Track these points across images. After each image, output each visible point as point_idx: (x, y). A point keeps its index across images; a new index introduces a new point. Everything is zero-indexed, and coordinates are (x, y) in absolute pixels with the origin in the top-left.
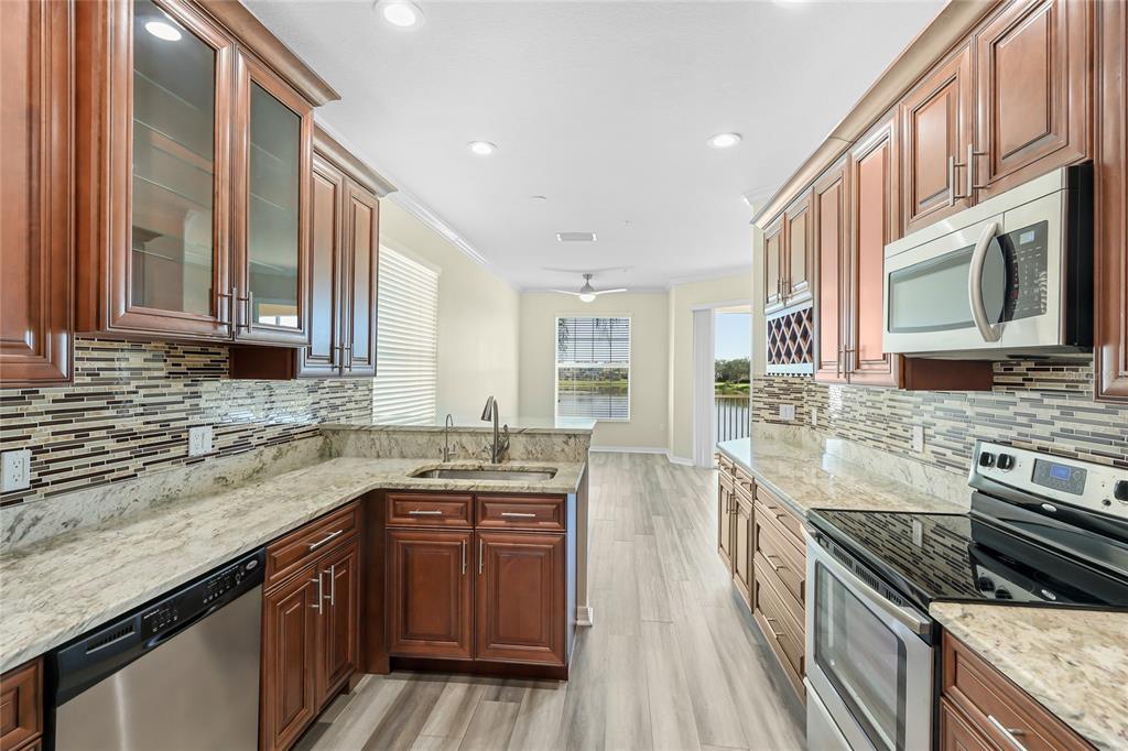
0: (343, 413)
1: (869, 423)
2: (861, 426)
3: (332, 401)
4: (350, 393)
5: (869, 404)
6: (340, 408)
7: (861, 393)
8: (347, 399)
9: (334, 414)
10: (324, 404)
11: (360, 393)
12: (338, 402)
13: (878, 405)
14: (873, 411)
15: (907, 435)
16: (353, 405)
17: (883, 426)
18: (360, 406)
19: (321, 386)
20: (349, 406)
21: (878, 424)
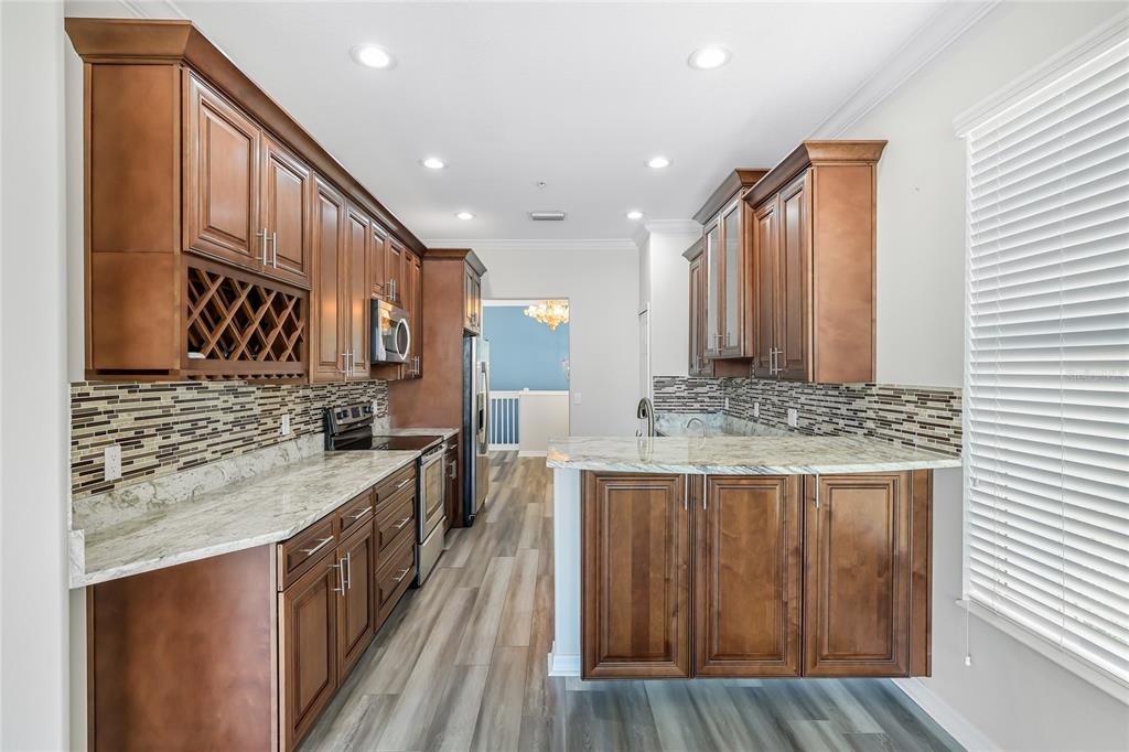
0: (898, 434)
1: (237, 429)
2: (226, 436)
3: (881, 413)
4: (910, 408)
5: (238, 407)
6: (894, 426)
7: (225, 398)
8: (905, 416)
9: (886, 431)
10: (871, 414)
11: (929, 412)
12: (891, 417)
13: (247, 406)
14: (242, 414)
15: (277, 425)
16: (915, 428)
17: (256, 425)
18: (929, 432)
19: (869, 392)
20: (906, 426)
21: (248, 427)
